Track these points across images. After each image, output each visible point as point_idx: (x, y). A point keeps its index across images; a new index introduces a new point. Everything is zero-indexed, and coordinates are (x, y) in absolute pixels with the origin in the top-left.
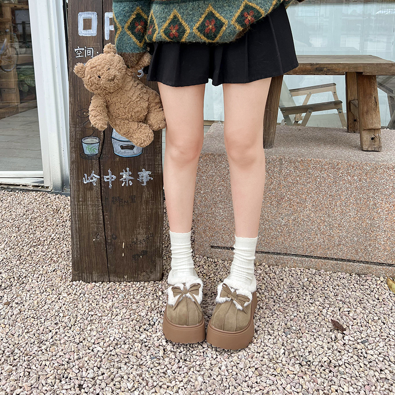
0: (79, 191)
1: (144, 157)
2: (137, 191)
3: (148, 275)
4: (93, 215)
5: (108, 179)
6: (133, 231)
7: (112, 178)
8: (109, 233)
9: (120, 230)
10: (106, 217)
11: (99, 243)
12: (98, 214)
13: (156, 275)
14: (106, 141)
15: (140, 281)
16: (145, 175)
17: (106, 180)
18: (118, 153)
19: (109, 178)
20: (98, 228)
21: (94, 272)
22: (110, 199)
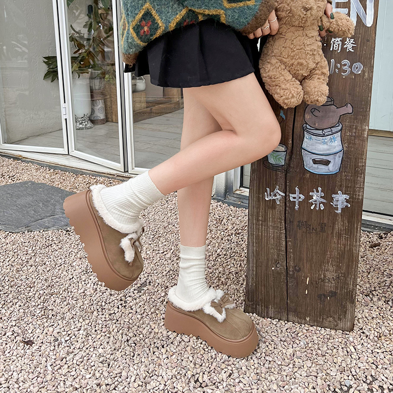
0: (258, 208)
1: (341, 176)
2: (329, 219)
3: (336, 321)
4: (274, 239)
5: (294, 198)
6: (321, 266)
7: (300, 198)
8: (292, 263)
9: (305, 261)
10: (290, 243)
11: (279, 274)
12: (279, 238)
13: (345, 324)
14: (295, 151)
15: (325, 327)
16: (340, 199)
17: (292, 199)
18: (309, 168)
19: (297, 197)
20: (278, 255)
21: (270, 307)
22: (296, 223)
